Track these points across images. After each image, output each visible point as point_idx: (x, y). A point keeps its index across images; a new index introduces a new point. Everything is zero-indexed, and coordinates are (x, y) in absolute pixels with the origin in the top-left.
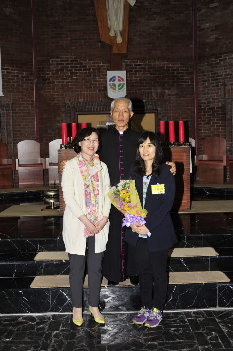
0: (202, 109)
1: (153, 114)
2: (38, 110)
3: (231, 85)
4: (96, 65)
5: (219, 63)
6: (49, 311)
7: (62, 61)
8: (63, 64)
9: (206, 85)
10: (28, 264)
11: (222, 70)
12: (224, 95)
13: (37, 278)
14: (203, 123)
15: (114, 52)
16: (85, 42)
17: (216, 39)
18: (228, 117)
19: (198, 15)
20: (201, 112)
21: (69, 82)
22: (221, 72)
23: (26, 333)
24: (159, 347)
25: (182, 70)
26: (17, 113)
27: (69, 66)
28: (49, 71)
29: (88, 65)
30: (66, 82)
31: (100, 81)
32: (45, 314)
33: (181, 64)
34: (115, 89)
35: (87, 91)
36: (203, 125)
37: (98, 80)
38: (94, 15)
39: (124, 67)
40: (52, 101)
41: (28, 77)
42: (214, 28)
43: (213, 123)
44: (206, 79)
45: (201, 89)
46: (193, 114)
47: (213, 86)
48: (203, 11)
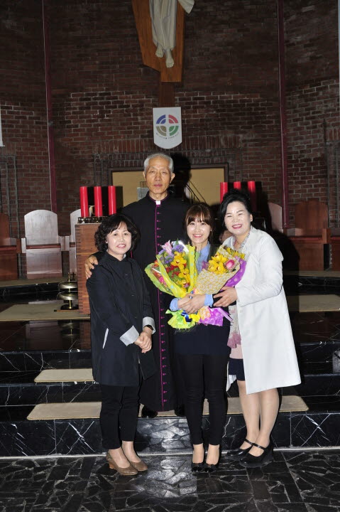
0: (293, 162)
1: (223, 170)
2: (54, 167)
3: (333, 125)
4: (138, 99)
5: (317, 94)
6: (54, 453)
7: (88, 94)
8: (89, 99)
9: (299, 125)
10: (26, 388)
11: (321, 103)
12: (323, 140)
13: (38, 407)
14: (294, 181)
15: (162, 81)
16: (120, 67)
17: (312, 58)
18: (331, 172)
19: (285, 23)
20: (292, 166)
21: (98, 125)
22: (320, 107)
23: (19, 481)
24: (199, 500)
25: (262, 105)
26: (24, 170)
27: (98, 101)
28: (70, 109)
29: (125, 100)
30: (94, 125)
31: (143, 123)
32: (49, 457)
33: (261, 96)
34: (165, 135)
35: (124, 137)
36: (294, 185)
37: (140, 121)
38: (133, 27)
39: (178, 101)
40: (74, 153)
41: (39, 118)
42: (308, 42)
43: (308, 182)
44: (298, 117)
45: (291, 131)
46: (280, 168)
47: (308, 128)
48: (293, 17)
